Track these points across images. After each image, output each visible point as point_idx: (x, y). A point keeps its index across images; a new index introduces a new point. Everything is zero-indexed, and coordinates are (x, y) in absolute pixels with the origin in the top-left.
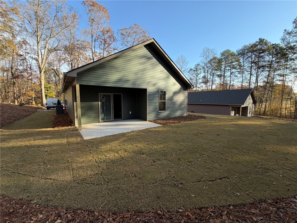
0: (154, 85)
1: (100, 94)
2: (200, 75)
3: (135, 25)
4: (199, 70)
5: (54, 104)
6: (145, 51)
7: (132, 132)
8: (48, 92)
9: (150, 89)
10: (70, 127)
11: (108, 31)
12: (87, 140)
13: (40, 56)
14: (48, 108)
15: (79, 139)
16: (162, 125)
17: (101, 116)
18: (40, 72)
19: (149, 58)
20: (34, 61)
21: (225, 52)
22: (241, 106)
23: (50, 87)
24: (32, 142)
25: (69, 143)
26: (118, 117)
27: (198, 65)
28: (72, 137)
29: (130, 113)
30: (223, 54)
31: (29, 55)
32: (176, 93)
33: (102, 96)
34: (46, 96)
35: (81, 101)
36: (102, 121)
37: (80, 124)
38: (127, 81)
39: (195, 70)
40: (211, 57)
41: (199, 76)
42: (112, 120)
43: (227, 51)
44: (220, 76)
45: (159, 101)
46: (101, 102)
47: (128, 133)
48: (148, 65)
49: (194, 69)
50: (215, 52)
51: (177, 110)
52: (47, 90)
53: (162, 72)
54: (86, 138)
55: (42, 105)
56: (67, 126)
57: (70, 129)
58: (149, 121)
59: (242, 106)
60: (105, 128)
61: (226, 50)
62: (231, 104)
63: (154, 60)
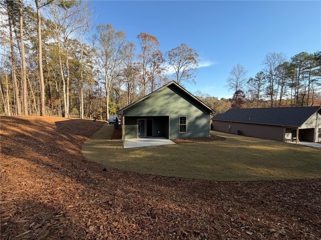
0: (176, 113)
1: (137, 119)
2: (263, 85)
3: (182, 45)
4: (262, 79)
5: (114, 120)
6: (169, 90)
7: (151, 146)
8: (111, 108)
9: (172, 116)
10: (120, 140)
11: (157, 55)
12: (125, 149)
13: (107, 80)
14: (110, 123)
15: (122, 147)
16: (175, 143)
17: (138, 134)
18: (107, 95)
19: (173, 94)
20: (103, 85)
21: (299, 55)
22: (297, 128)
23: (112, 104)
24: (102, 147)
25: (117, 149)
26: (150, 135)
27: (260, 73)
28: (119, 146)
29: (159, 132)
30: (294, 59)
31: (100, 81)
32: (198, 118)
33: (139, 121)
34: (109, 111)
35: (125, 124)
36: (139, 137)
37: (124, 139)
38: (155, 112)
39: (257, 79)
40: (277, 64)
41: (261, 86)
42: (145, 137)
43: (303, 54)
44: (292, 86)
45: (180, 124)
46: (138, 124)
47: (148, 147)
48: (171, 99)
49: (255, 78)
50: (284, 57)
51: (201, 132)
52: (111, 107)
53: (183, 102)
54: (125, 147)
55: (106, 120)
56: (118, 139)
57: (119, 141)
58: (170, 140)
59: (299, 128)
60: (141, 142)
61: (300, 53)
62: (284, 124)
63: (176, 95)
